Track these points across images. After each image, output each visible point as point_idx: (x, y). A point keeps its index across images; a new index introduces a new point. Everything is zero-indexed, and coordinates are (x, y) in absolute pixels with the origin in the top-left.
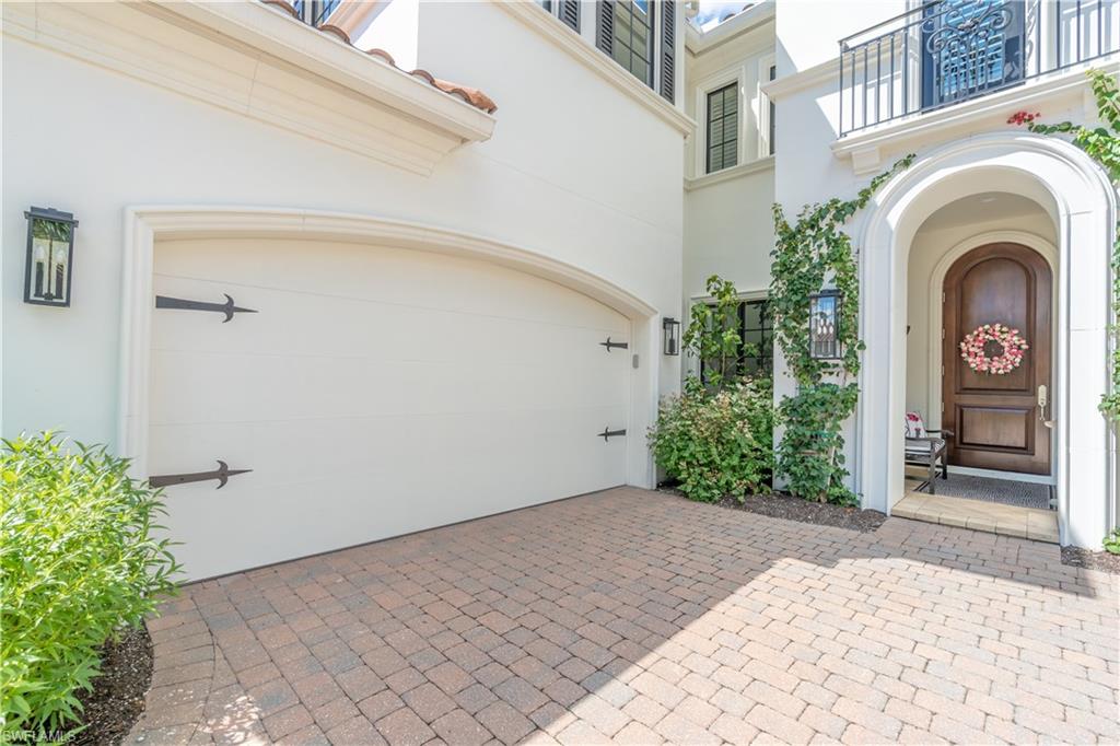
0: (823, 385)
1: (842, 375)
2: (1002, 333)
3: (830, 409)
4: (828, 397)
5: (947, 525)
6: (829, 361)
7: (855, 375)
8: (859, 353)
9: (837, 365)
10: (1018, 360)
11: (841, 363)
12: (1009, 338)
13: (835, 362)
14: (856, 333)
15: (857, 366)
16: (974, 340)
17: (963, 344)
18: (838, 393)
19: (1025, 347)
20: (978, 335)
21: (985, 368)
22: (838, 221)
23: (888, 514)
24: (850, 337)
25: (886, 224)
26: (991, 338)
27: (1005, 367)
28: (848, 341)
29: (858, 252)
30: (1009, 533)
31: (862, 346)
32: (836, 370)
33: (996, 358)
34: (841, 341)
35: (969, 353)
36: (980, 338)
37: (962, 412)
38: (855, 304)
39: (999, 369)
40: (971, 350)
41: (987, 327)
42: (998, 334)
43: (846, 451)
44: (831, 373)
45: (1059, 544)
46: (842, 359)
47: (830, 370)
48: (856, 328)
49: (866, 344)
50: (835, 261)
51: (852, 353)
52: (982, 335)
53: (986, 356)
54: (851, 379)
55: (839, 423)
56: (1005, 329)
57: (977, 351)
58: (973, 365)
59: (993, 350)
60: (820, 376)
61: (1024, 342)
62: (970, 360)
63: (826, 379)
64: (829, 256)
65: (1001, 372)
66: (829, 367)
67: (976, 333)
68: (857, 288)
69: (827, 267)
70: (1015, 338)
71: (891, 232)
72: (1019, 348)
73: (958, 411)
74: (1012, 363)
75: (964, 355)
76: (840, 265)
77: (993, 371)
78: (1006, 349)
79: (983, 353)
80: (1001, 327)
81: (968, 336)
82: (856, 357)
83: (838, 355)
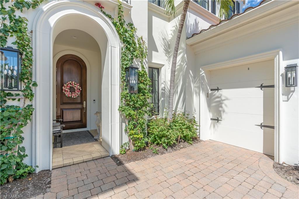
0: (8, 107)
1: (22, 101)
2: (75, 84)
3: (15, 122)
4: (14, 114)
5: (77, 164)
6: (12, 92)
7: (30, 100)
8: (33, 88)
9: (19, 95)
10: (79, 93)
11: (20, 93)
12: (77, 86)
13: (17, 92)
14: (31, 77)
15: (32, 95)
16: (67, 86)
17: (63, 87)
18: (20, 111)
19: (81, 89)
20: (68, 85)
21: (70, 96)
22: (19, 8)
23: (51, 169)
24: (27, 79)
25: (48, 23)
26: (72, 86)
27: (76, 96)
28: (26, 81)
29: (32, 32)
30: (97, 158)
31: (35, 84)
32: (18, 97)
33: (73, 93)
34: (21, 80)
35: (65, 90)
36: (69, 86)
37: (63, 111)
38: (30, 60)
39: (74, 96)
40: (66, 89)
41: (70, 82)
42: (74, 85)
43: (25, 144)
44: (14, 99)
45: (109, 156)
46: (22, 91)
47: (13, 97)
48: (31, 74)
49: (38, 83)
50: (16, 31)
51: (28, 87)
52: (69, 85)
53: (70, 92)
54: (28, 102)
55: (21, 129)
56: (76, 83)
57: (68, 90)
58: (67, 95)
59: (72, 90)
60: (5, 101)
61: (80, 88)
62: (66, 93)
63: (10, 103)
64: (11, 28)
65: (75, 97)
66: (12, 95)
67: (67, 84)
68: (31, 52)
69: (10, 34)
70: (78, 87)
71: (51, 27)
72: (79, 90)
73: (62, 111)
74: (78, 94)
75: (64, 91)
76: (20, 34)
77: (73, 97)
78: (76, 90)
79: (69, 91)
80: (75, 83)
81: (65, 85)
82: (31, 90)
83: (20, 89)
